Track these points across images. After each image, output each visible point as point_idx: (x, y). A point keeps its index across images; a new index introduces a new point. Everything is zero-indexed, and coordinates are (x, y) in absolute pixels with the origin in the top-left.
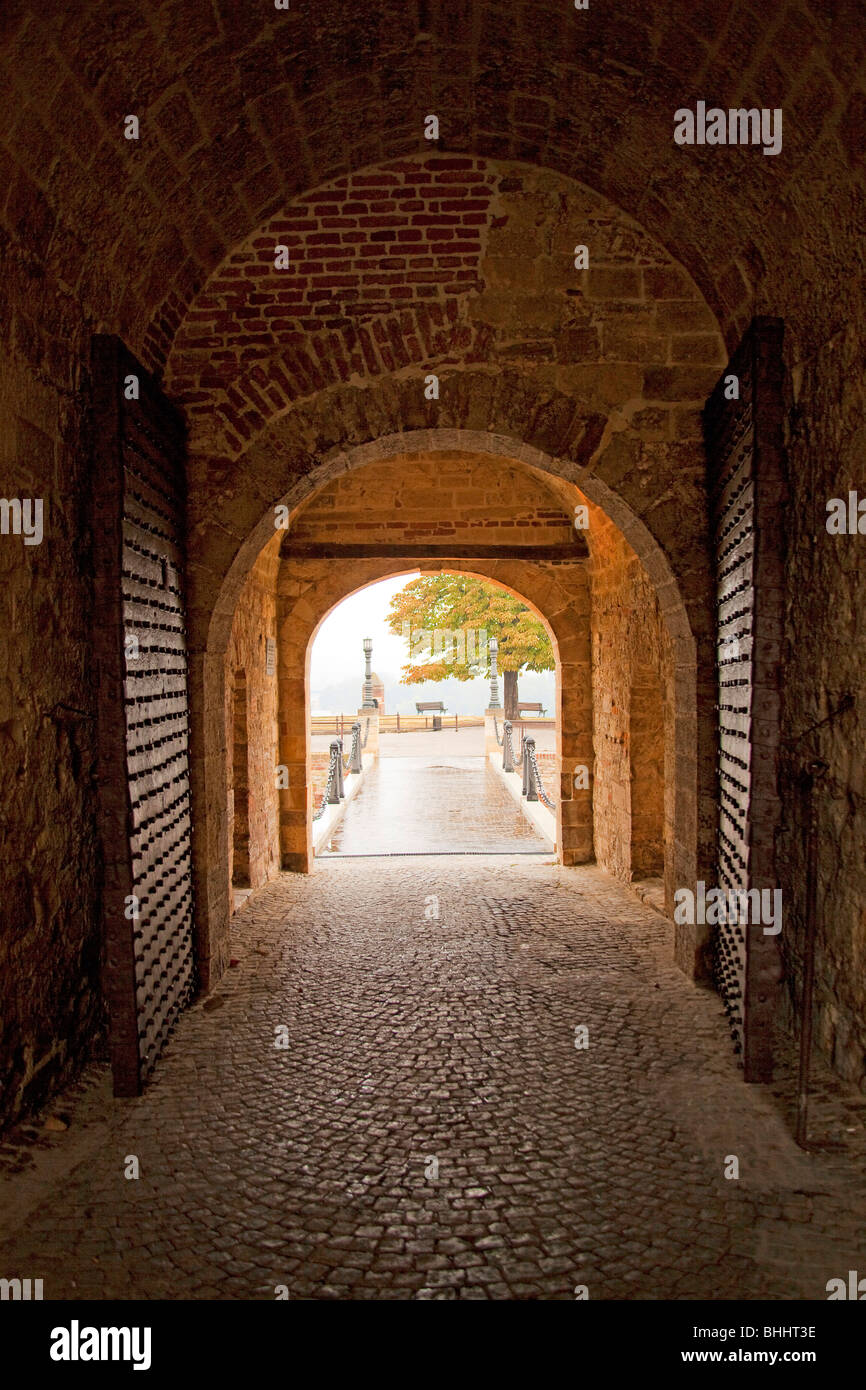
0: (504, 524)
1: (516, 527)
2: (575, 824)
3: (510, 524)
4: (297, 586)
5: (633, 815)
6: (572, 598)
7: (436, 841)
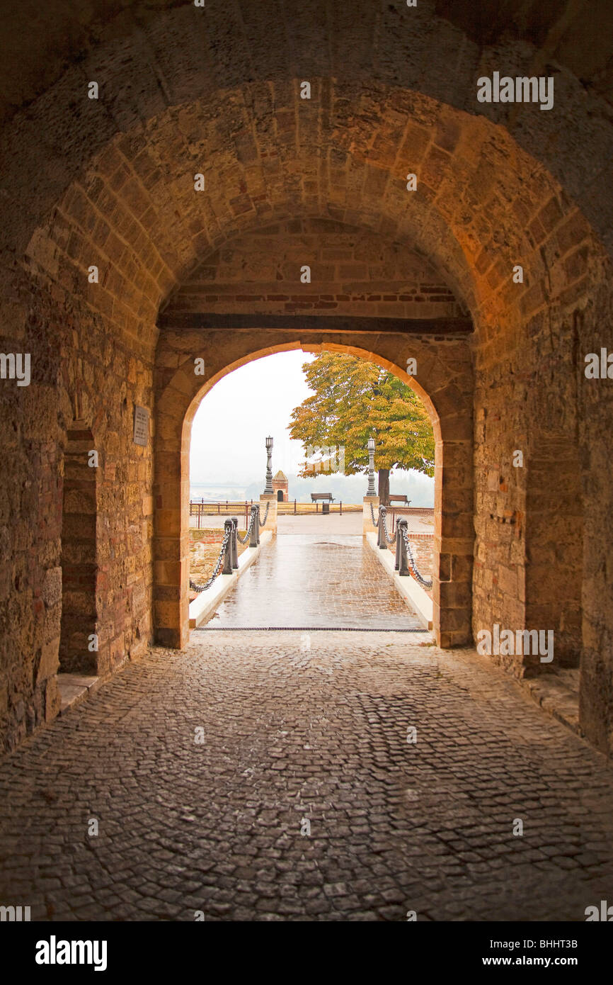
0: (387, 298)
1: (398, 302)
2: (453, 606)
3: (394, 298)
4: (176, 358)
5: (527, 603)
6: (455, 375)
7: (315, 614)
